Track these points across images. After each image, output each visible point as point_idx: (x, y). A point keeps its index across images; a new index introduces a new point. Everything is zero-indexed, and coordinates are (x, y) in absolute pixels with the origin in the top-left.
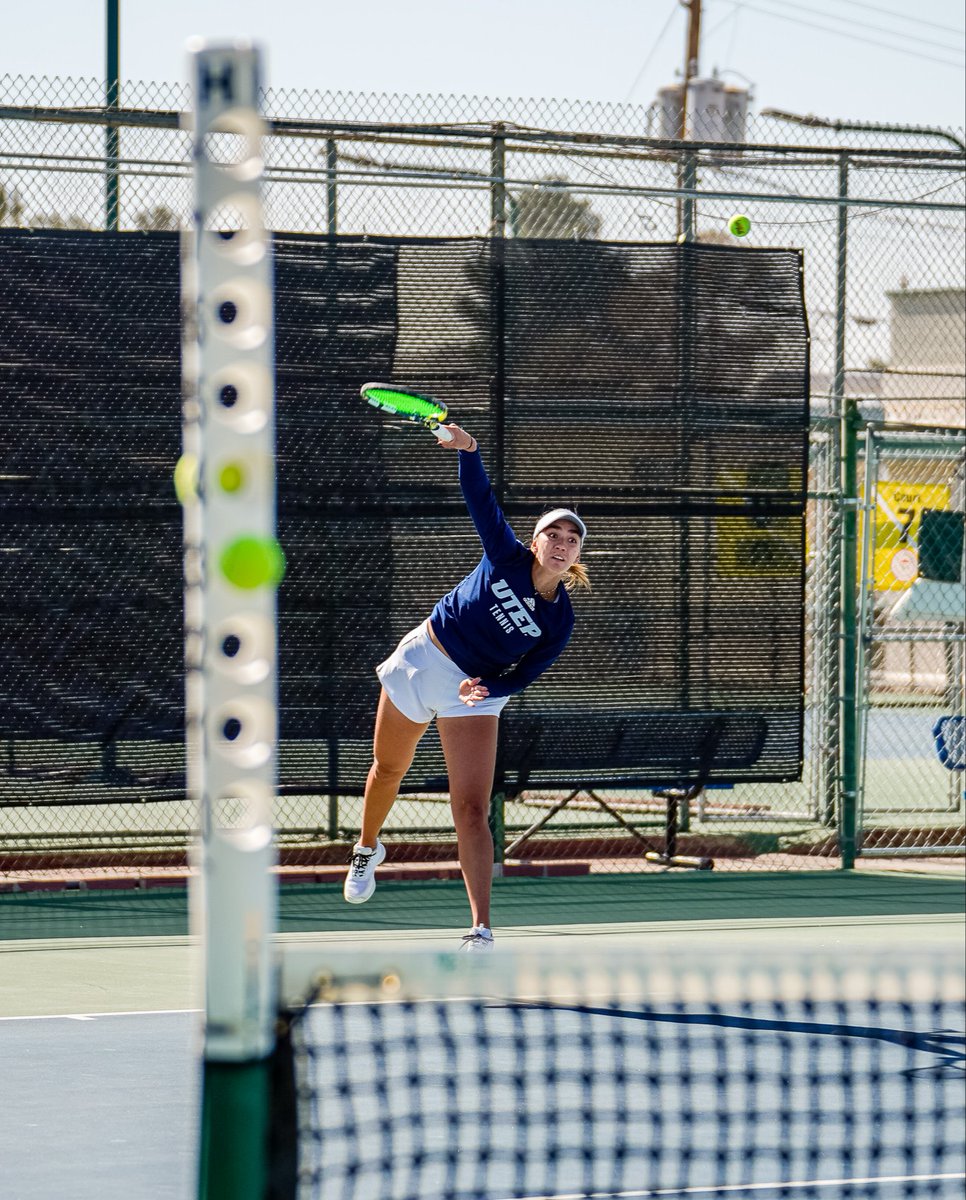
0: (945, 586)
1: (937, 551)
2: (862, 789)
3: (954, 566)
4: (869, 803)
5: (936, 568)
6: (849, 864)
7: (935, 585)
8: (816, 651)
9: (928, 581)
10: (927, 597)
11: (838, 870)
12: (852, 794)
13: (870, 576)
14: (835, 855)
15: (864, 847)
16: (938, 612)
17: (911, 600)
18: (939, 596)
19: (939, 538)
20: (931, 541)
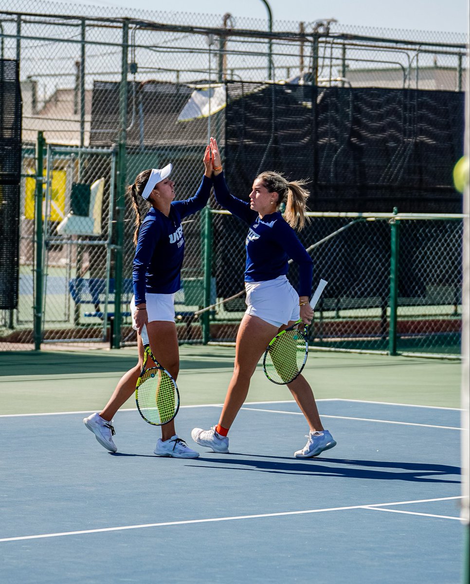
0: (82, 218)
1: (79, 202)
2: (44, 312)
3: (86, 209)
4: (47, 318)
5: (78, 210)
6: (38, 347)
7: (77, 218)
8: (24, 247)
9: (75, 216)
10: (74, 224)
11: (32, 350)
12: (40, 315)
13: (48, 213)
14: (32, 343)
15: (45, 339)
16: (79, 230)
17: (67, 225)
18: (79, 223)
19: (79, 196)
20: (76, 197)
